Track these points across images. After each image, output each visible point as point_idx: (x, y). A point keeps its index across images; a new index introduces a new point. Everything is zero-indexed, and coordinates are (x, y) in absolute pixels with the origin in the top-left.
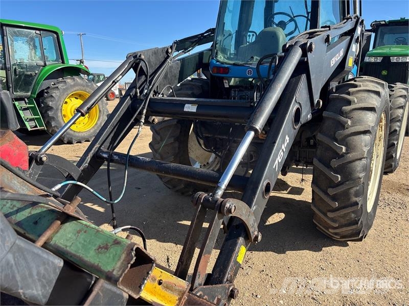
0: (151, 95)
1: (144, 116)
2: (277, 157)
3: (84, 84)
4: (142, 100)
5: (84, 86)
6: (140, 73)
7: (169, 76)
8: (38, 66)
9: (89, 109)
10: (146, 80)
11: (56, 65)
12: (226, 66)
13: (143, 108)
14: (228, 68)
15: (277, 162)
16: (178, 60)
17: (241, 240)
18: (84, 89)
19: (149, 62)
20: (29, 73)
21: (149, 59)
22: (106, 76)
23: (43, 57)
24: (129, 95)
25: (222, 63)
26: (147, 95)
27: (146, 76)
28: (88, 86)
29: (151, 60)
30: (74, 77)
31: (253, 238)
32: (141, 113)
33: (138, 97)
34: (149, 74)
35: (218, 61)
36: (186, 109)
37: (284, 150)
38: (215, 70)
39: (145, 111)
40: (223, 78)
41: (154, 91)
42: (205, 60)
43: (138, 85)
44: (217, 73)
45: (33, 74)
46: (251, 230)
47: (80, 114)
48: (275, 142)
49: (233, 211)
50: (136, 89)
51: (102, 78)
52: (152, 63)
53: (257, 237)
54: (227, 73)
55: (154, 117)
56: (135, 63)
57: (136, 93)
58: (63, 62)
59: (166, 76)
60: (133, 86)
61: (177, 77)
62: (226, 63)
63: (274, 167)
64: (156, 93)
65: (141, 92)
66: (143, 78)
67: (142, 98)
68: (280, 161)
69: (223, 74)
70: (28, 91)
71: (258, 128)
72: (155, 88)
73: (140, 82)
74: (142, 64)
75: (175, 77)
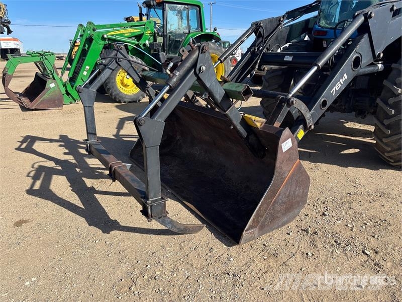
0: (264, 51)
1: (258, 64)
2: (335, 86)
3: (216, 48)
4: (258, 54)
5: (215, 50)
6: (259, 36)
7: (279, 38)
8: (185, 33)
9: (225, 58)
10: (262, 41)
11: (196, 33)
12: (325, 29)
13: (258, 60)
14: (326, 32)
15: (334, 89)
16: (287, 26)
17: (301, 126)
18: (215, 52)
19: (266, 28)
20: (178, 39)
21: (266, 26)
22: (231, 43)
23: (189, 26)
24: (250, 51)
25: (322, 28)
26: (262, 50)
27: (263, 38)
28: (218, 50)
29: (268, 26)
30: (208, 42)
31: (308, 126)
32: (256, 62)
33: (256, 53)
34: (265, 37)
35: (319, 26)
36: (285, 59)
37: (342, 83)
38: (316, 33)
39: (259, 61)
40: (322, 40)
41: (267, 48)
42: (310, 26)
43: (257, 44)
44: (318, 35)
45: (181, 40)
46: (308, 121)
47: (220, 61)
48: (334, 77)
49: (294, 103)
50: (255, 46)
51: (227, 45)
52: (268, 29)
53: (311, 126)
54: (325, 35)
55: (265, 66)
56: (256, 28)
57: (255, 49)
58: (202, 31)
59: (277, 39)
60: (253, 45)
61: (286, 39)
62: (326, 28)
63: (332, 92)
64: (268, 49)
65: (258, 49)
66: (260, 39)
67: (258, 52)
68: (337, 89)
69: (322, 36)
70: (176, 54)
71: (319, 65)
72: (268, 46)
73: (258, 42)
74: (261, 29)
75: (284, 38)
